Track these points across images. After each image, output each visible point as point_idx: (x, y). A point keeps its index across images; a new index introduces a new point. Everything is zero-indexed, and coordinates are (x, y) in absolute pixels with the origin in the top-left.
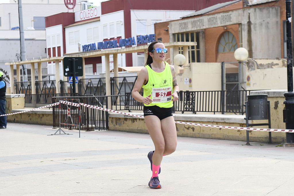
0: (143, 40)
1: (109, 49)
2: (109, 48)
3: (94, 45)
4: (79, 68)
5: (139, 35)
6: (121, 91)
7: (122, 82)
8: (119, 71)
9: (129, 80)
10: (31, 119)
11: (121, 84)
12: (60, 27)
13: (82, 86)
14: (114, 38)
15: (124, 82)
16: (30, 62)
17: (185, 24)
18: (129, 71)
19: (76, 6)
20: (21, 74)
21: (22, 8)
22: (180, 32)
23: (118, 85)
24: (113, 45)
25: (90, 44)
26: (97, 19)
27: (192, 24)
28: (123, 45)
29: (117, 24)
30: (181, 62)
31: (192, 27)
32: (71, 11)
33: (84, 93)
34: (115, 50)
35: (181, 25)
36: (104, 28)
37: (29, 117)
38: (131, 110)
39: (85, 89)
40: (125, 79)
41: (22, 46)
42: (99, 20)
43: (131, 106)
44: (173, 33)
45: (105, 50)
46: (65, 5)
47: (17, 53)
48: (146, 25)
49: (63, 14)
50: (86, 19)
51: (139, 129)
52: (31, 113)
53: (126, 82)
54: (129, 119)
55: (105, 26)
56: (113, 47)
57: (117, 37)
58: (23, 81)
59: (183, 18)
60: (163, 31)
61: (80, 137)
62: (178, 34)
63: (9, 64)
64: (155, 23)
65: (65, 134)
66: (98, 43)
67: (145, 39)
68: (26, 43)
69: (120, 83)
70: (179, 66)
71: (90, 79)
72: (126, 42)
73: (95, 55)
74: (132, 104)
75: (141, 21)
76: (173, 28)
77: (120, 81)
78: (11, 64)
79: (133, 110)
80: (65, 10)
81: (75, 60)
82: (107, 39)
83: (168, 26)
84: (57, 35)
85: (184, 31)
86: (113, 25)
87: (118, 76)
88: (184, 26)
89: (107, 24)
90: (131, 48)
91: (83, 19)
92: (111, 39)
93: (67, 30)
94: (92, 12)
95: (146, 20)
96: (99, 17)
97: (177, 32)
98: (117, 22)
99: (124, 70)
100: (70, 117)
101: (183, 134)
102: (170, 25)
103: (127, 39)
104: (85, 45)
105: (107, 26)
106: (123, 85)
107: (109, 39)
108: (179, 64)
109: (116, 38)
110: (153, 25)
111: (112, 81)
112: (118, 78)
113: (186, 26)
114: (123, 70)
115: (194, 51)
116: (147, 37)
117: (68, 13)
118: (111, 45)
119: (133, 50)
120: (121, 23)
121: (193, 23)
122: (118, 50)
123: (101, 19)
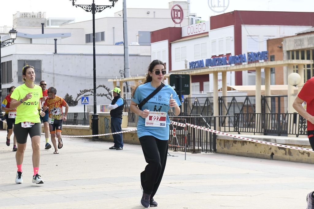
0: (255, 57)
1: (218, 67)
2: (218, 65)
3: (201, 62)
4: (185, 86)
5: (250, 51)
6: (229, 111)
7: (230, 101)
8: (228, 90)
9: (238, 100)
10: (134, 139)
11: (230, 104)
12: (166, 43)
13: (188, 105)
14: (223, 55)
15: (233, 102)
16: (133, 79)
17: (301, 40)
18: (238, 91)
19: (184, 20)
20: (124, 91)
21: (127, 22)
22: (295, 49)
23: (227, 105)
24: (222, 63)
25: (198, 61)
26: (205, 35)
27: (308, 41)
28: (233, 62)
29: (227, 40)
30: (295, 82)
31: (308, 44)
32: (178, 26)
33: (190, 113)
34: (224, 67)
35: (296, 41)
36: (212, 44)
37: (132, 136)
38: (241, 132)
39: (192, 109)
40: (234, 98)
41: (126, 61)
42: (208, 36)
43: (241, 127)
44: (288, 50)
45: (214, 67)
46: (171, 20)
47: (121, 70)
48: (257, 42)
49: (170, 28)
50: (194, 34)
51: (249, 152)
52: (134, 132)
53: (235, 101)
54: (239, 141)
55: (214, 42)
56: (222, 65)
57: (227, 54)
58: (126, 99)
59: (299, 34)
60: (276, 48)
61: (185, 160)
62: (293, 51)
63: (112, 81)
64: (268, 39)
65: (170, 155)
66: (206, 60)
67: (256, 57)
68: (129, 59)
69: (228, 103)
70: (294, 86)
71: (197, 98)
72: (236, 60)
73: (203, 72)
74: (242, 126)
75: (252, 37)
76: (287, 44)
77: (228, 100)
78: (115, 80)
79: (243, 132)
80: (172, 25)
81: (182, 77)
82: (215, 56)
83: (282, 43)
84: (163, 51)
85: (299, 48)
86: (223, 40)
87: (227, 96)
88: (299, 43)
89: (216, 40)
90: (242, 65)
91: (191, 34)
92: (220, 56)
93: (174, 46)
94: (200, 27)
95: (258, 36)
96: (208, 33)
97: (292, 48)
98: (227, 37)
99: (234, 89)
100: (175, 138)
101: (297, 159)
102: (284, 41)
103: (237, 56)
104: (192, 62)
105: (215, 42)
106: (232, 105)
107: (217, 55)
108: (294, 83)
109: (225, 54)
110: (266, 41)
111: (220, 101)
112: (227, 98)
113: (302, 43)
114: (232, 89)
115: (310, 70)
116: (259, 54)
117: (175, 28)
118: (220, 62)
119: (244, 67)
120: (231, 39)
121: (310, 40)
122: (227, 67)
123: (209, 34)
